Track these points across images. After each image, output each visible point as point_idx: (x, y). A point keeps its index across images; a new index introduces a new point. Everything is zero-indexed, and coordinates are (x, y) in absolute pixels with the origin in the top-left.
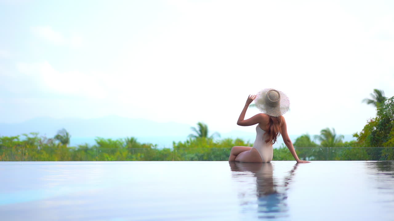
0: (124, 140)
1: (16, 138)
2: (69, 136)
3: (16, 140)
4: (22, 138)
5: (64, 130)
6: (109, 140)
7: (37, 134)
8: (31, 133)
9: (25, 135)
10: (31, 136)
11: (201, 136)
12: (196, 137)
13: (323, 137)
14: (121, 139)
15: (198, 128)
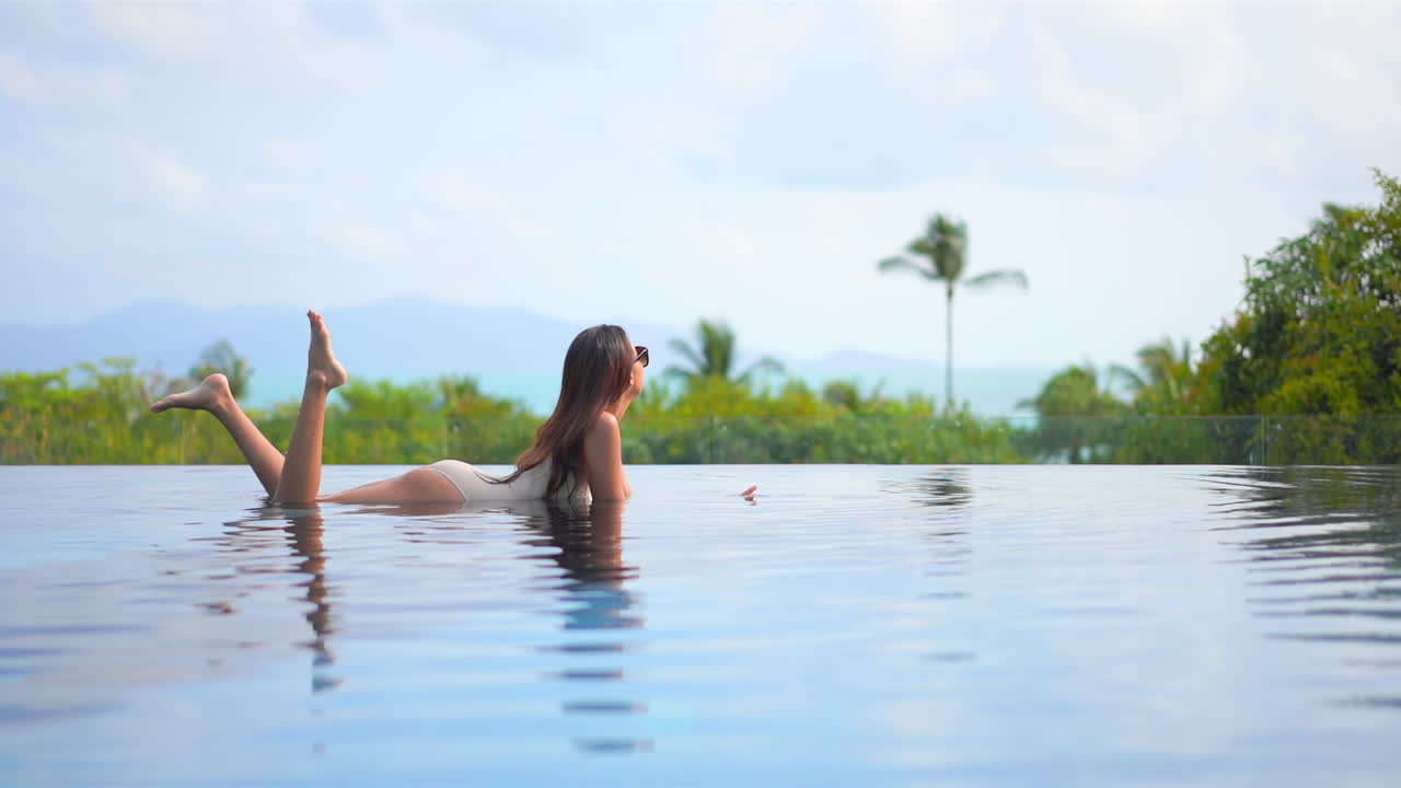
0: (434, 386)
1: (56, 377)
2: (243, 372)
3: (54, 386)
4: (78, 381)
5: (221, 350)
6: (384, 386)
7: (128, 364)
8: (107, 362)
9: (87, 367)
10: (109, 371)
11: (708, 370)
12: (687, 375)
13: (1145, 376)
14: (426, 385)
15: (696, 346)
